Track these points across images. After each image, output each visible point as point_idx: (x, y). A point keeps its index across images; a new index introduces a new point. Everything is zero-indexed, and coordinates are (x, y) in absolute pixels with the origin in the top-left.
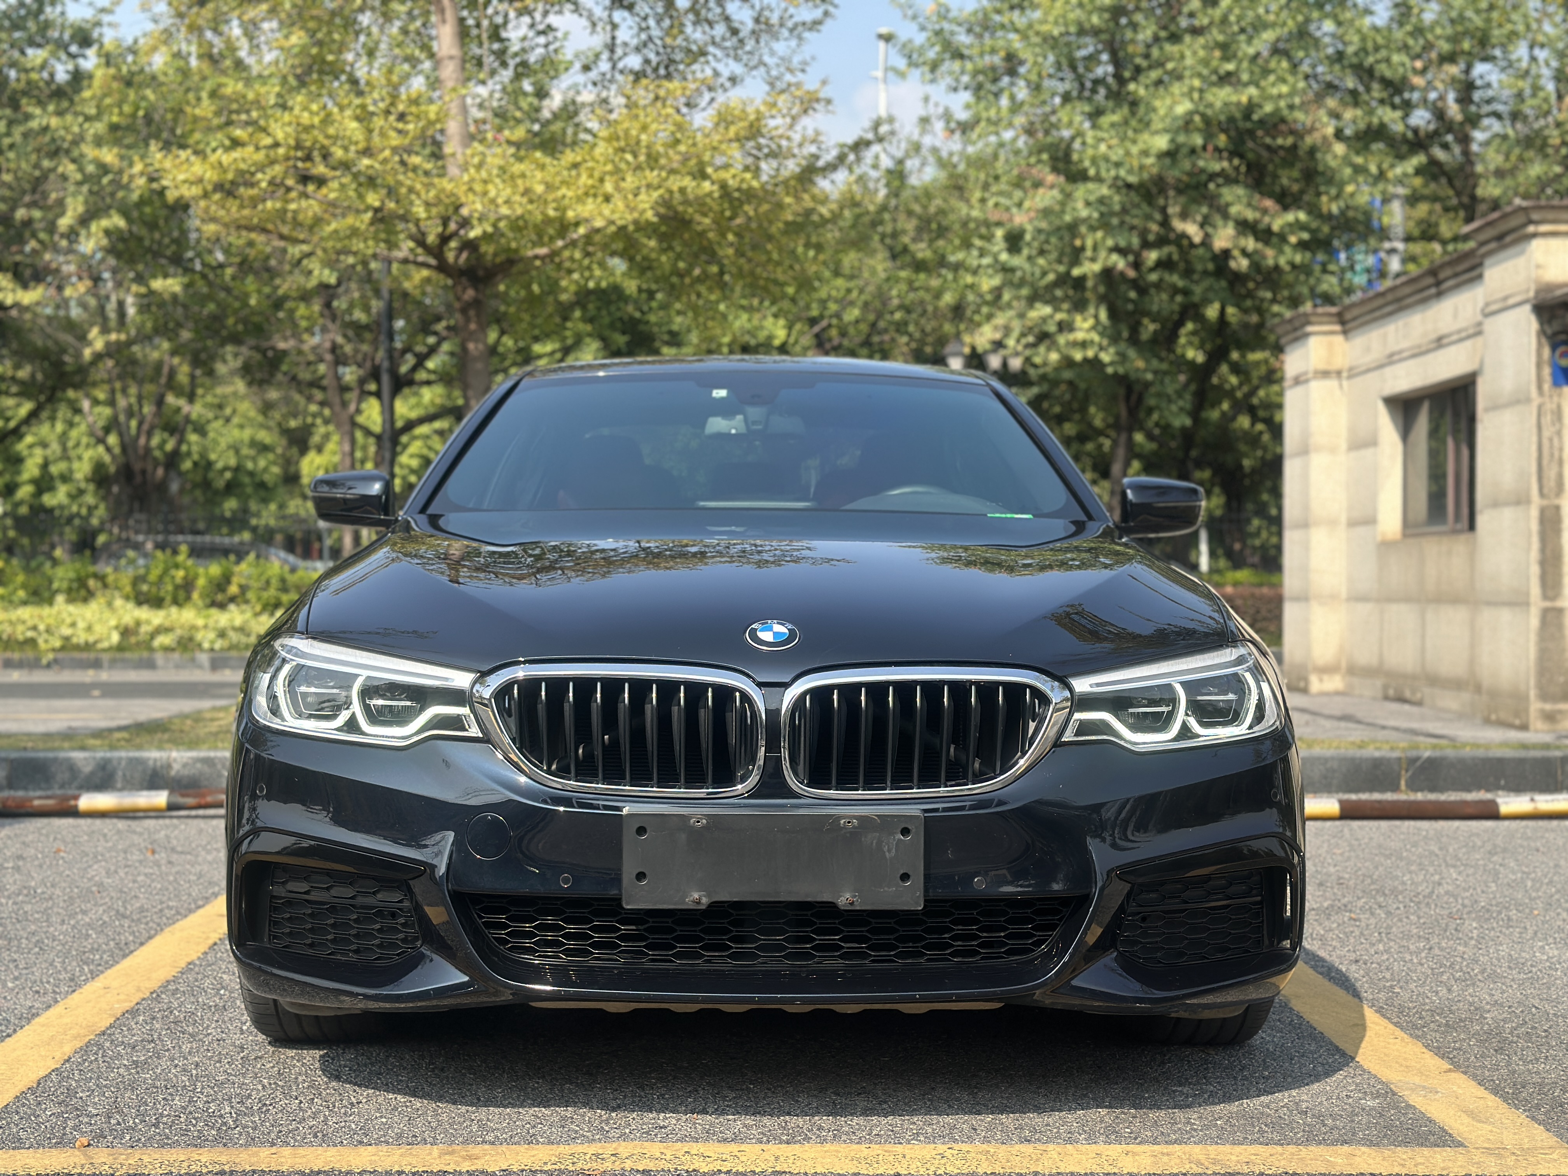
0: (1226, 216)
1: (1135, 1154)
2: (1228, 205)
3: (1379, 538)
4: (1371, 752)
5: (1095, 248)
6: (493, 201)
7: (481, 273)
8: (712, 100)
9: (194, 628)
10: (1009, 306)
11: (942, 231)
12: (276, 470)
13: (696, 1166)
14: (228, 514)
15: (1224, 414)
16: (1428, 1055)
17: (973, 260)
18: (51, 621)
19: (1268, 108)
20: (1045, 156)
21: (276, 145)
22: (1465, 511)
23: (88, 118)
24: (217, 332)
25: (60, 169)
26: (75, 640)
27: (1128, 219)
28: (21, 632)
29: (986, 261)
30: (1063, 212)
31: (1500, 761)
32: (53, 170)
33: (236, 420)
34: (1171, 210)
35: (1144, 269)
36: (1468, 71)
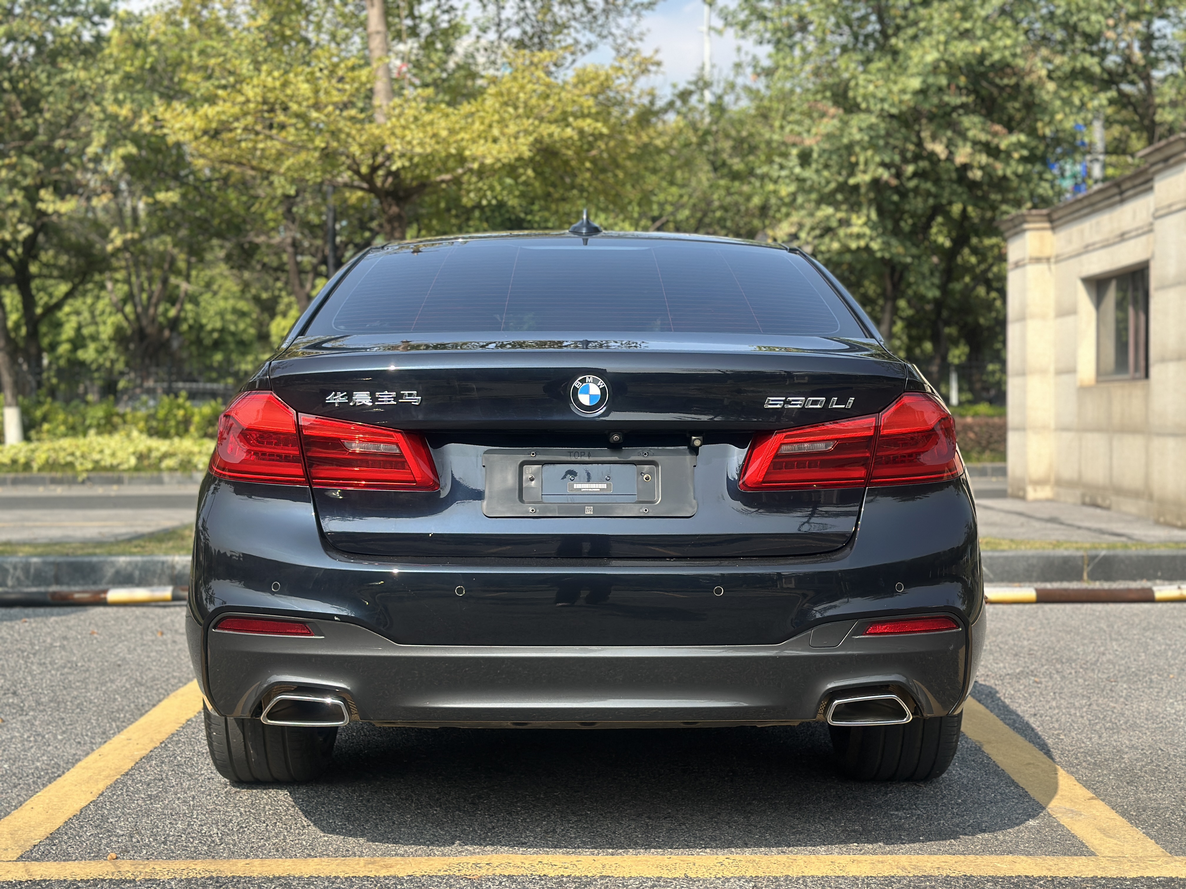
0: (965, 138)
1: (859, 862)
2: (968, 129)
3: (1078, 384)
4: (1062, 552)
5: (866, 163)
6: (409, 143)
7: (401, 194)
8: (574, 61)
9: (191, 453)
10: (802, 207)
11: (753, 149)
12: (252, 331)
13: (546, 872)
14: (215, 364)
15: (967, 285)
16: (1079, 786)
17: (775, 172)
18: (85, 449)
19: (996, 56)
20: (828, 94)
21: (248, 101)
22: (1142, 363)
23: (108, 72)
24: (206, 230)
25: (88, 110)
26: (103, 463)
27: (892, 141)
28: (63, 458)
29: (784, 173)
30: (842, 136)
31: (1159, 558)
32: (82, 110)
33: (222, 293)
34: (923, 134)
35: (904, 179)
36: (1149, 26)
